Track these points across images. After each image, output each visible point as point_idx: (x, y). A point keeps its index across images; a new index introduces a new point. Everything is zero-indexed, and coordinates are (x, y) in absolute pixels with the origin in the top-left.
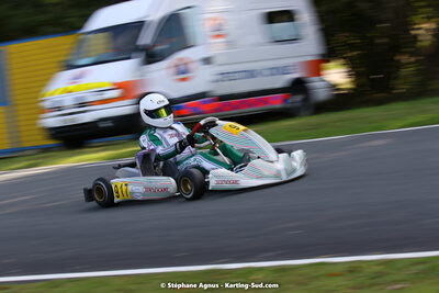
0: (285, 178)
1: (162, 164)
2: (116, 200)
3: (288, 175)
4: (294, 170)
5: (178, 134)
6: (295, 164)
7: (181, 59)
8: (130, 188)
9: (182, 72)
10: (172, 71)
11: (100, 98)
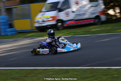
7: (67, 11)
9: (67, 14)
10: (65, 14)
11: (47, 20)
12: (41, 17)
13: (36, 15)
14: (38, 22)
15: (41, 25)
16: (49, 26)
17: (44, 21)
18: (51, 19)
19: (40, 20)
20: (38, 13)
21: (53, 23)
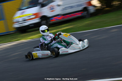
0: (82, 49)
1: (46, 46)
2: (34, 58)
3: (83, 48)
4: (85, 46)
5: (51, 37)
6: (85, 44)
8: (38, 54)
9: (52, 9)
10: (49, 9)
11: (29, 18)
12: (21, 16)
13: (14, 14)
14: (18, 22)
15: (22, 25)
16: (33, 25)
17: (25, 20)
18: (34, 17)
19: (21, 20)
20: (16, 12)
21: (37, 20)
